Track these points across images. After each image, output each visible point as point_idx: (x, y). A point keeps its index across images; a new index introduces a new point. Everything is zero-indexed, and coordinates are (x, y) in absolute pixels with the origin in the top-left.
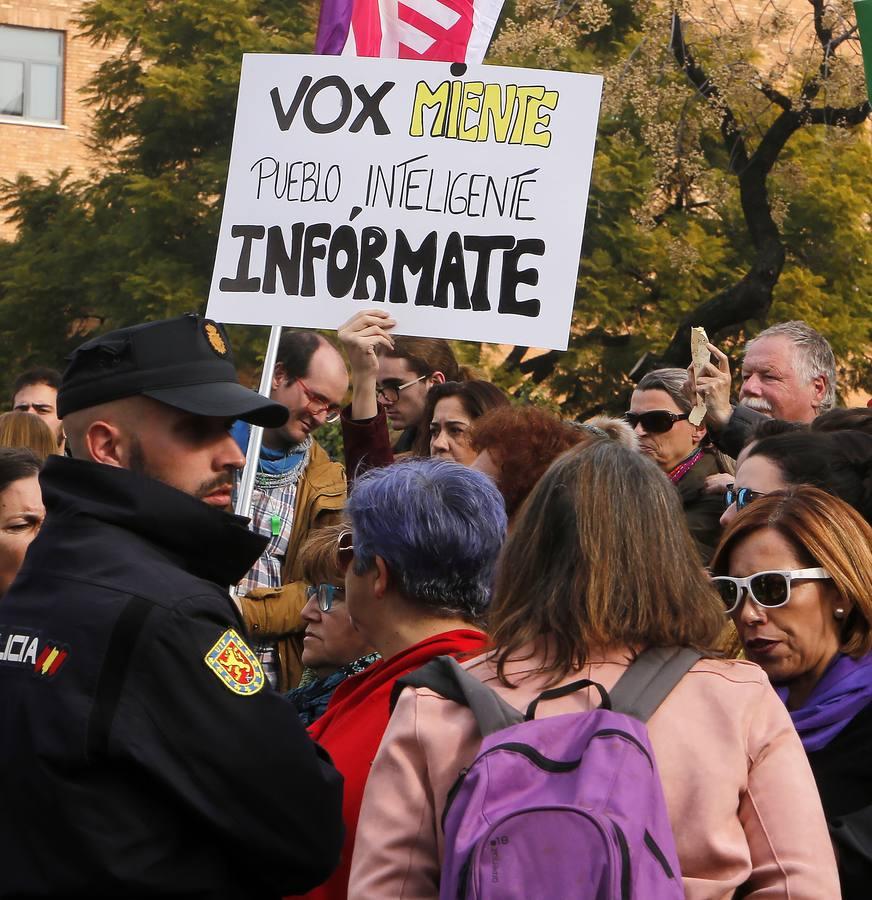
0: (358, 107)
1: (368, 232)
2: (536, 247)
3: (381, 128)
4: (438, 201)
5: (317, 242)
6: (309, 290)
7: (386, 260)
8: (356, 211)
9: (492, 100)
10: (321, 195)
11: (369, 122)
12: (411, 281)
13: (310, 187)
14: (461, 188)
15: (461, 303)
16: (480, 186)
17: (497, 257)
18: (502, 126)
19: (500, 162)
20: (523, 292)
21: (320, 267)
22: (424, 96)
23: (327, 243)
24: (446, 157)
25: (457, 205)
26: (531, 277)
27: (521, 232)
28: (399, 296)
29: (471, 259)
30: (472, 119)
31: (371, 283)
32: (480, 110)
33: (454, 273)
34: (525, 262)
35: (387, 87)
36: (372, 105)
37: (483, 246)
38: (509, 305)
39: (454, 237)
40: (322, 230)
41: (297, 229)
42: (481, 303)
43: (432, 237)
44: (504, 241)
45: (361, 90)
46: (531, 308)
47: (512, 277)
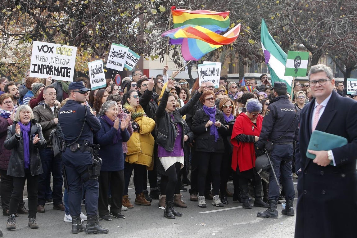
0: (49, 49)
1: (51, 66)
2: (70, 69)
3: (53, 53)
4: (59, 63)
5: (45, 67)
6: (44, 73)
7: (53, 70)
8: (50, 63)
9: (65, 50)
10: (45, 61)
11: (51, 51)
12: (56, 73)
13: (43, 60)
14: (62, 61)
15: (62, 76)
16: (64, 61)
17: (66, 70)
18: (67, 53)
19: (66, 58)
20: (69, 74)
21: (45, 70)
22: (58, 49)
23: (46, 67)
24: (60, 57)
25: (62, 63)
27: (68, 67)
28: (55, 75)
29: (63, 70)
30: (63, 52)
31: (51, 73)
32: (64, 51)
33: (61, 72)
34: (69, 71)
35: (53, 47)
36: (51, 49)
37: (64, 68)
38: (67, 76)
39: (61, 67)
40: (45, 65)
41: (42, 65)
42: (64, 76)
43: (59, 67)
44: (66, 68)
45: (50, 47)
46: (69, 76)
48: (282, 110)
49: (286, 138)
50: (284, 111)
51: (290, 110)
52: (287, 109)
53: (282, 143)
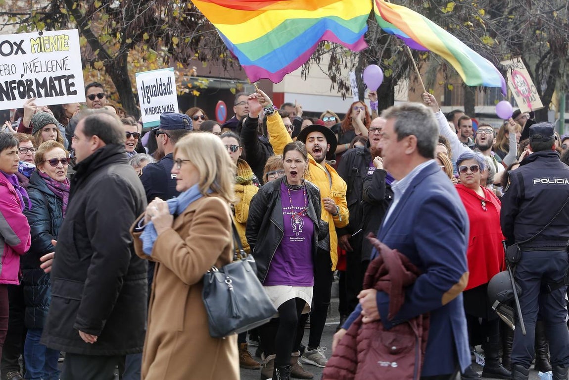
0: (15, 48)
1: (27, 81)
2: (72, 76)
3: (24, 52)
4: (44, 69)
5: (13, 85)
6: (14, 98)
7: (34, 87)
8: (22, 76)
9: (52, 40)
10: (11, 72)
11: (20, 51)
12: (42, 92)
13: (7, 72)
14: (50, 65)
15: (57, 95)
16: (54, 63)
17: (63, 81)
18: (56, 47)
19: (58, 56)
20: (72, 89)
21: (16, 92)
22: (33, 42)
23: (16, 85)
24: (43, 57)
25: (50, 69)
26: (73, 84)
27: (68, 73)
28: (40, 96)
29: (56, 83)
30: (48, 46)
31: (31, 94)
32: (49, 43)
33: (53, 87)
34: (70, 81)
35: (22, 41)
36: (19, 47)
37: (59, 79)
38: (69, 93)
39: (51, 78)
40: (14, 82)
41: (6, 83)
42: (62, 94)
43: (45, 79)
44: (64, 77)
45: (15, 43)
46: (75, 93)
47: (68, 86)
48: (535, 182)
49: (547, 238)
50: (539, 184)
51: (556, 181)
52: (548, 181)
53: (541, 249)
